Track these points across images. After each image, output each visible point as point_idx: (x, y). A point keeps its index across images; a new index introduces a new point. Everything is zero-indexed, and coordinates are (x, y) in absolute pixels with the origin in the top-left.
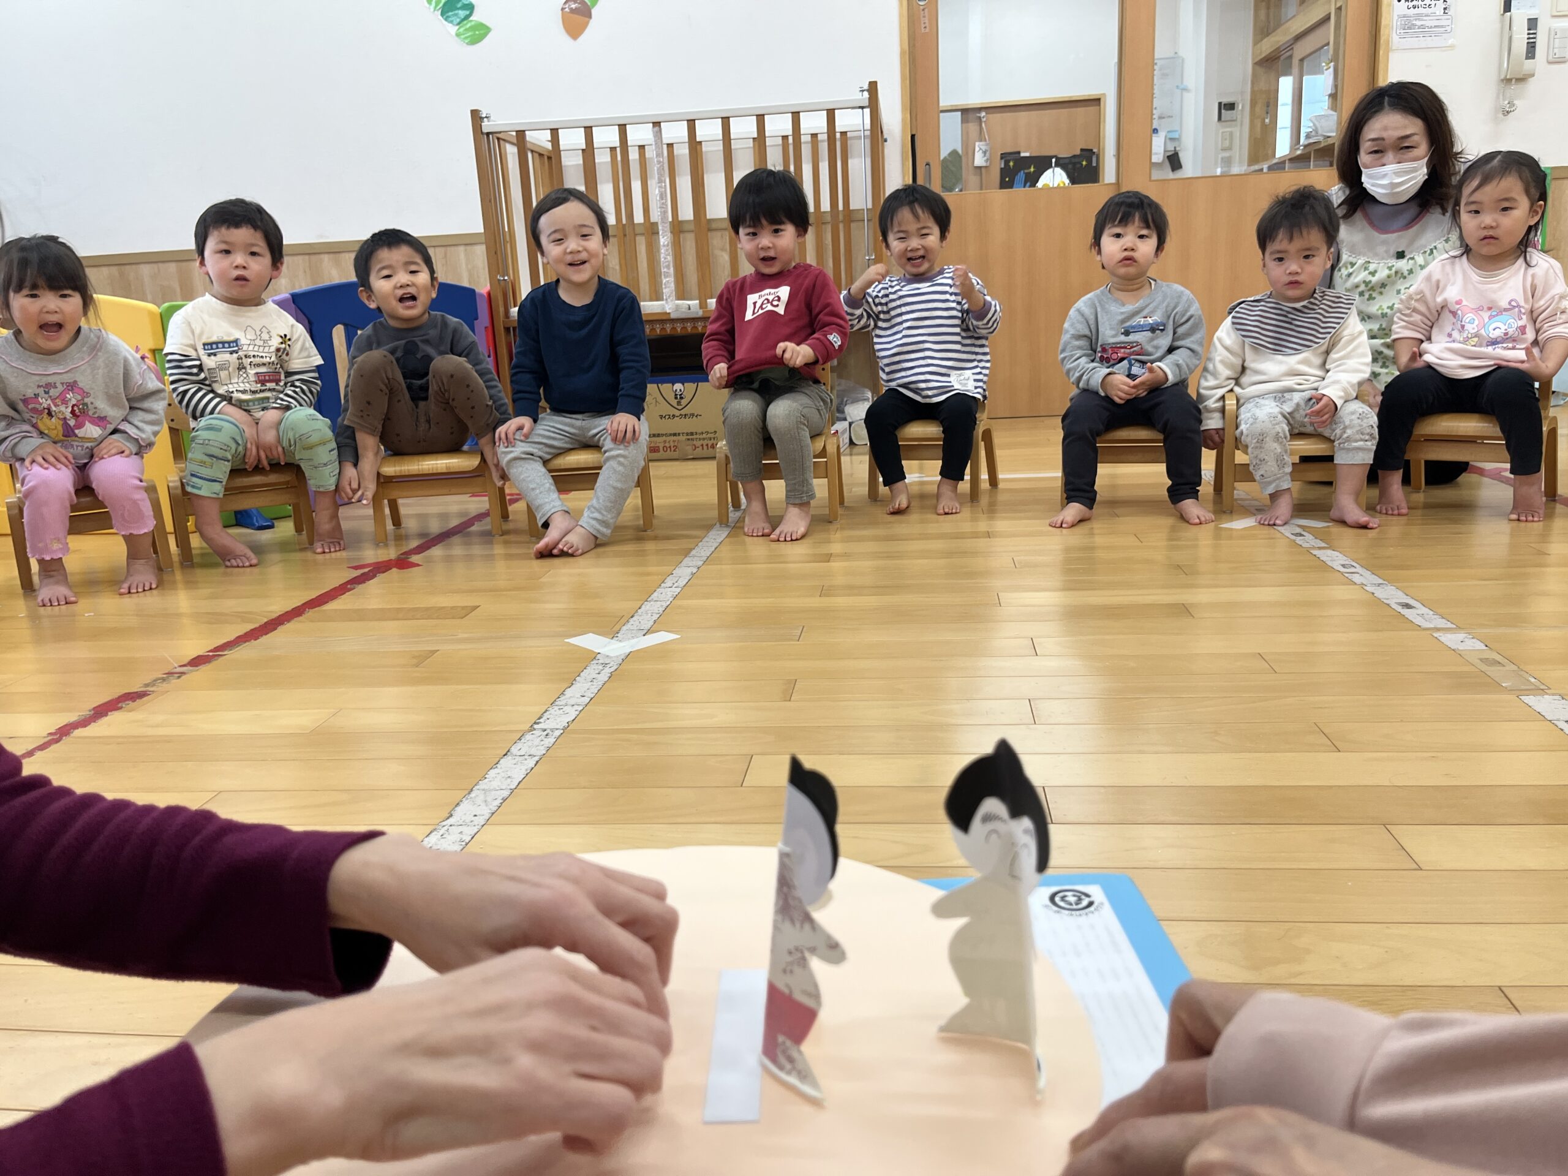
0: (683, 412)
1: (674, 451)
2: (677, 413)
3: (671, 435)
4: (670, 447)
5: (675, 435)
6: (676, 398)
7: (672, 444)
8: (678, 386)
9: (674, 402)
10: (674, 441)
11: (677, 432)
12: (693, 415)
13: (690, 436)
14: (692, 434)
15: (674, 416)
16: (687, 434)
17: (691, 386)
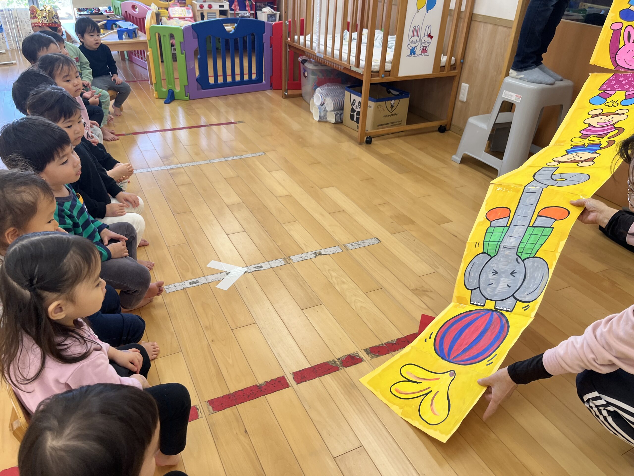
0: (392, 113)
2: (390, 114)
5: (387, 124)
6: (391, 107)
8: (393, 102)
9: (390, 109)
12: (395, 114)
13: (393, 124)
14: (393, 123)
15: (389, 115)
16: (391, 123)
17: (397, 101)
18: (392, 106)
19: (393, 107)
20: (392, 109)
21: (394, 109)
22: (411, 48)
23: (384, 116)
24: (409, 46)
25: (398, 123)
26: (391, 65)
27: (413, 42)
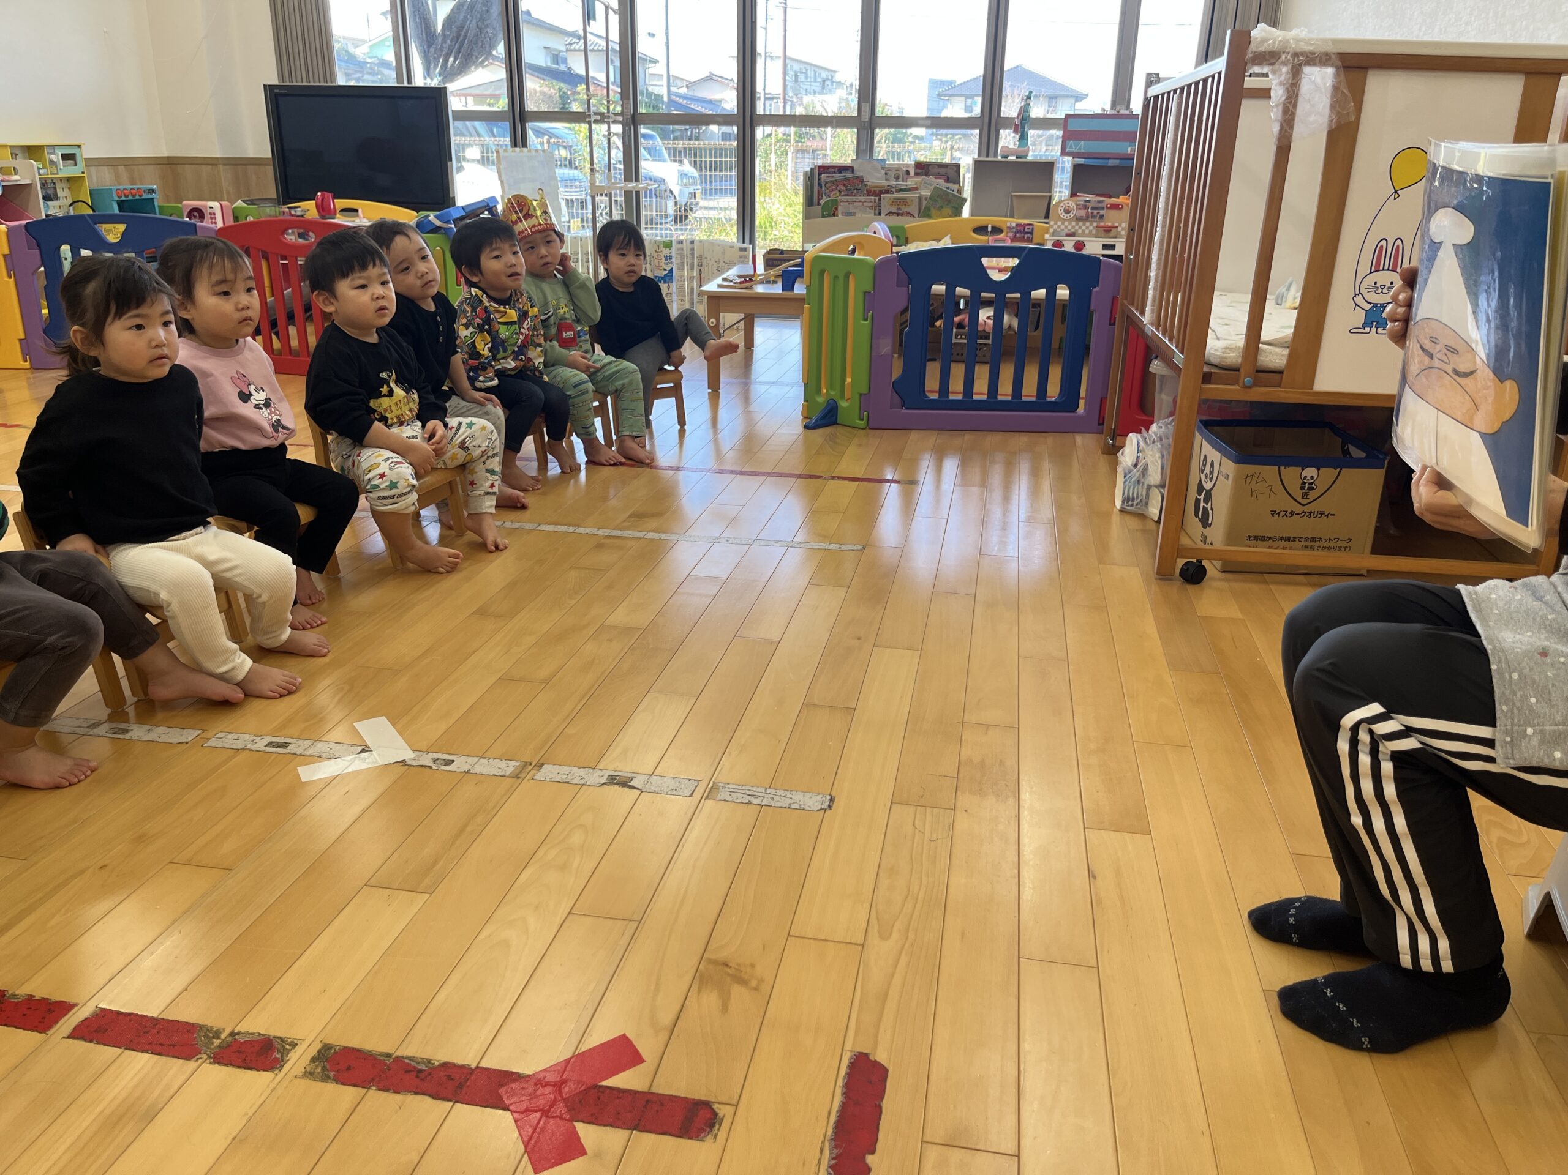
0: (1307, 509)
2: (1299, 509)
3: (1281, 539)
5: (1288, 539)
6: (1302, 488)
9: (1298, 494)
11: (1292, 536)
12: (1322, 513)
13: (1311, 543)
14: (1314, 539)
15: (1292, 513)
16: (1307, 539)
17: (1329, 473)
18: (1307, 487)
19: (1310, 488)
22: (1368, 307)
23: (1273, 513)
24: (1359, 299)
25: (1332, 544)
26: (1286, 352)
27: (1376, 288)
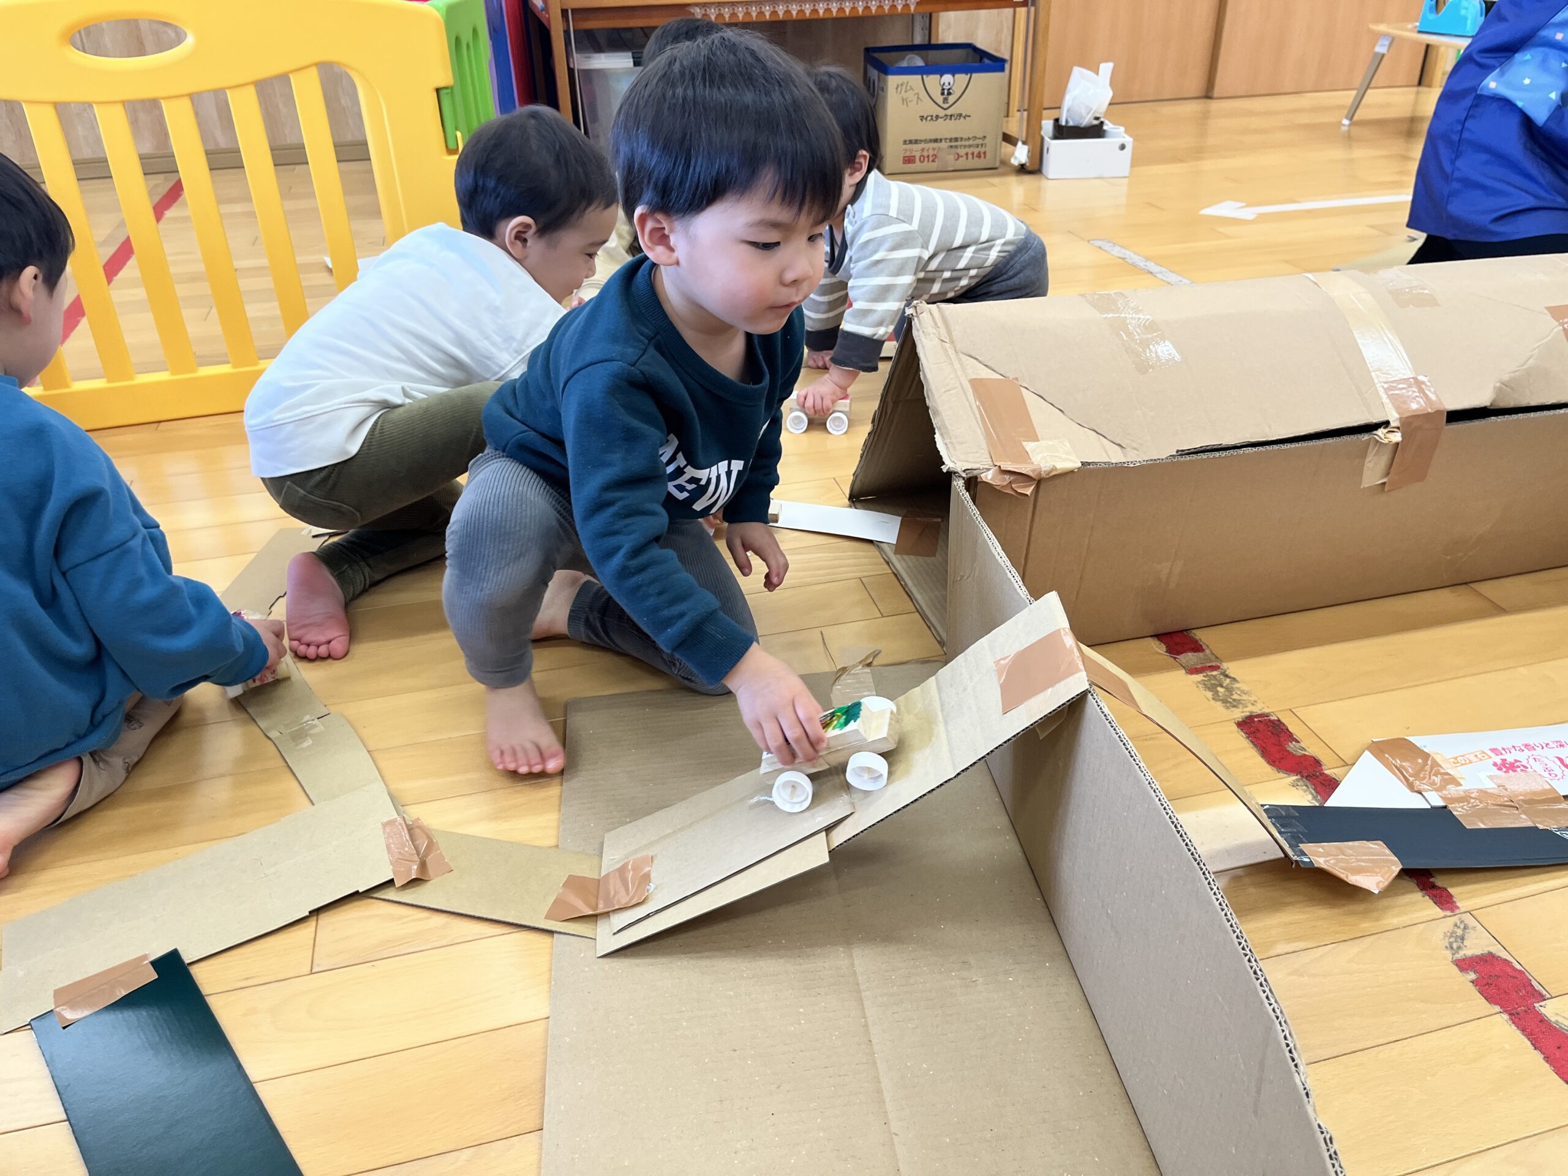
0: (949, 112)
1: (933, 161)
2: (942, 113)
3: (931, 141)
4: (928, 157)
5: (936, 141)
6: (943, 94)
7: (931, 153)
8: (947, 78)
9: (940, 99)
10: (934, 149)
11: (939, 137)
12: (960, 115)
13: (954, 143)
14: (956, 139)
15: (937, 117)
16: (951, 140)
17: (962, 78)
18: (946, 92)
19: (949, 94)
20: (945, 100)
21: (951, 99)
23: (922, 118)
25: (971, 142)
